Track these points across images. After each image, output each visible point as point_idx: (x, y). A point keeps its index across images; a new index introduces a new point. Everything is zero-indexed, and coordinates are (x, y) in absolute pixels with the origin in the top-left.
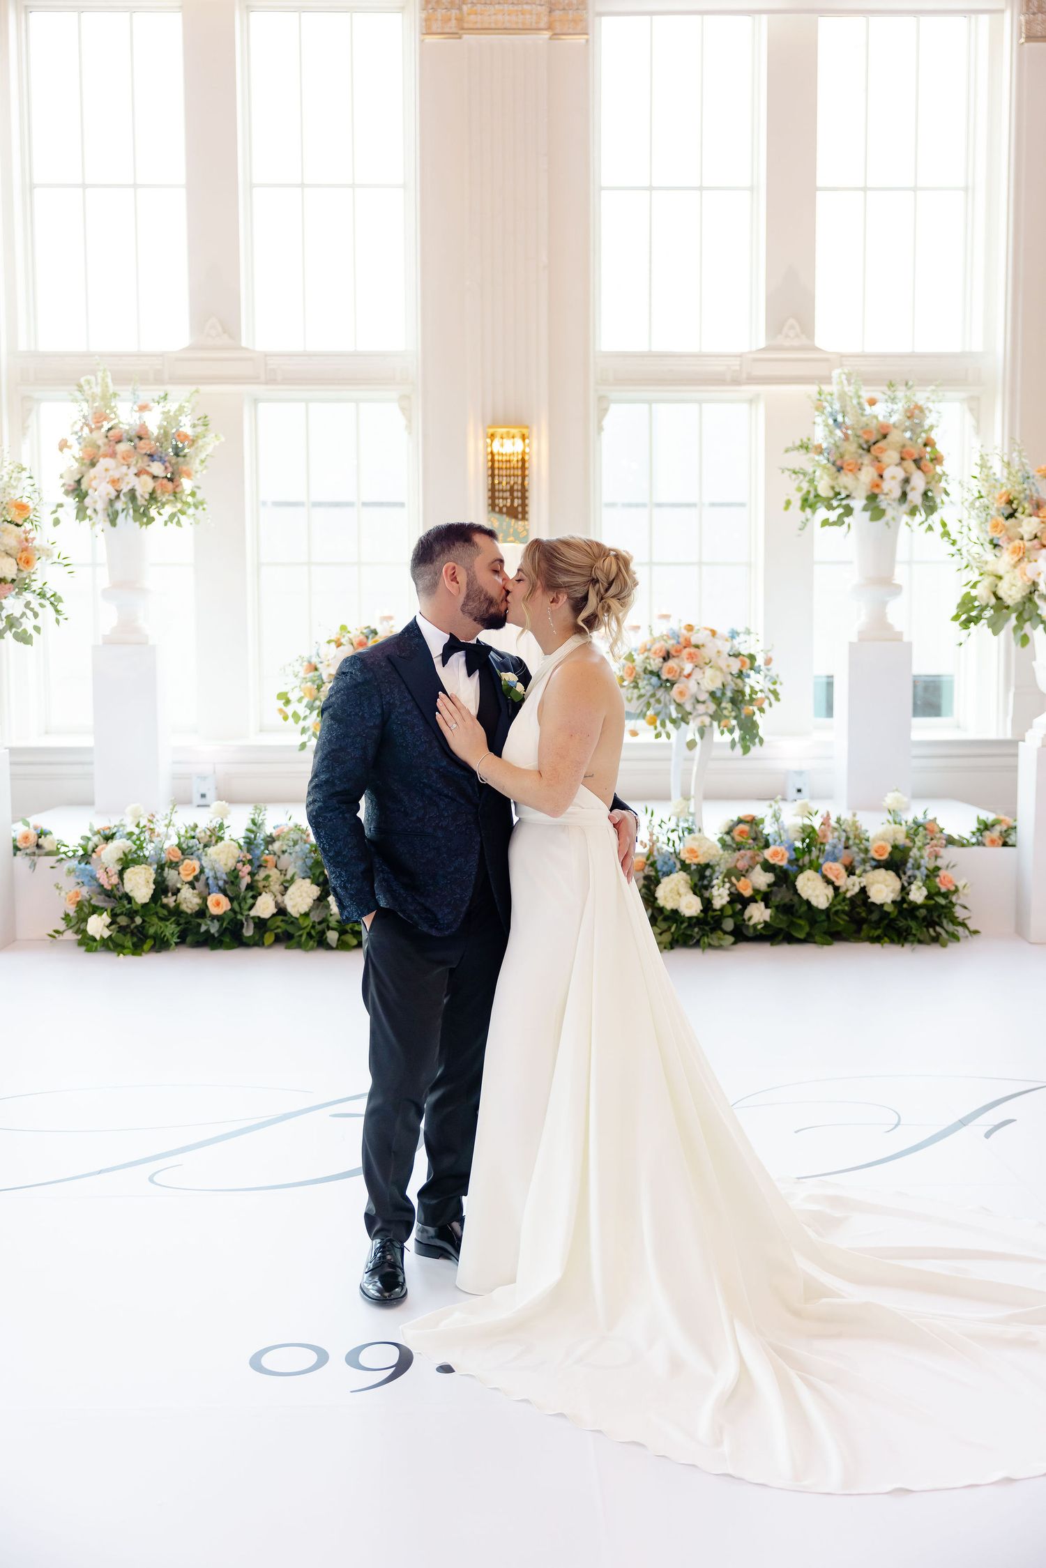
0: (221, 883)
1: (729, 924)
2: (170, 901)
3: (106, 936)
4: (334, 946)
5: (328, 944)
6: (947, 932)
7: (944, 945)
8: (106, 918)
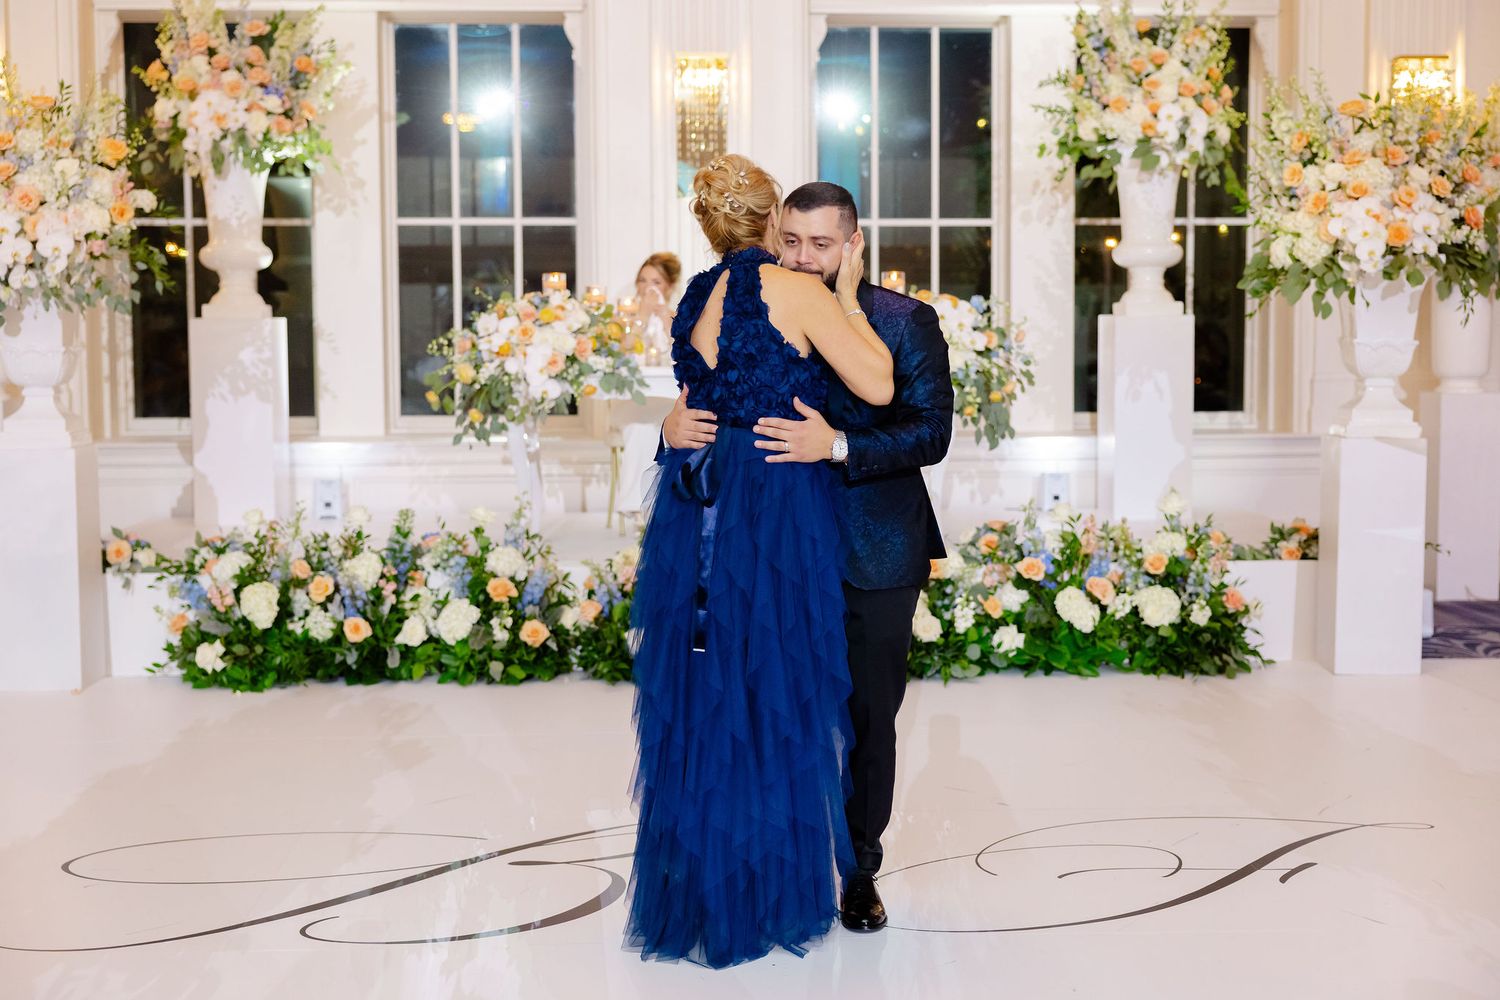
0: (360, 604)
1: (974, 652)
2: (295, 627)
3: (219, 669)
4: (498, 678)
5: (489, 676)
6: (1236, 661)
7: (1231, 677)
8: (219, 647)
